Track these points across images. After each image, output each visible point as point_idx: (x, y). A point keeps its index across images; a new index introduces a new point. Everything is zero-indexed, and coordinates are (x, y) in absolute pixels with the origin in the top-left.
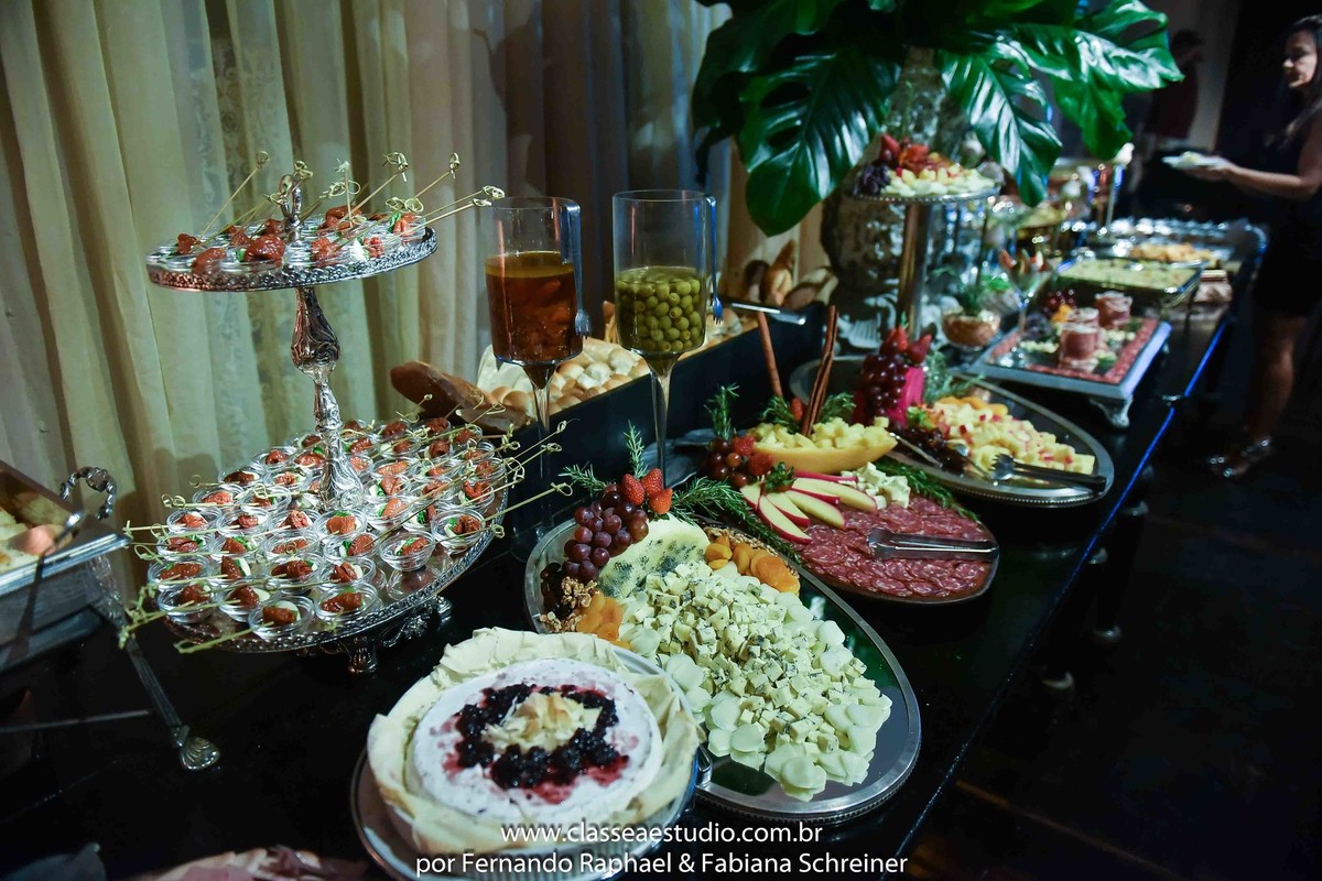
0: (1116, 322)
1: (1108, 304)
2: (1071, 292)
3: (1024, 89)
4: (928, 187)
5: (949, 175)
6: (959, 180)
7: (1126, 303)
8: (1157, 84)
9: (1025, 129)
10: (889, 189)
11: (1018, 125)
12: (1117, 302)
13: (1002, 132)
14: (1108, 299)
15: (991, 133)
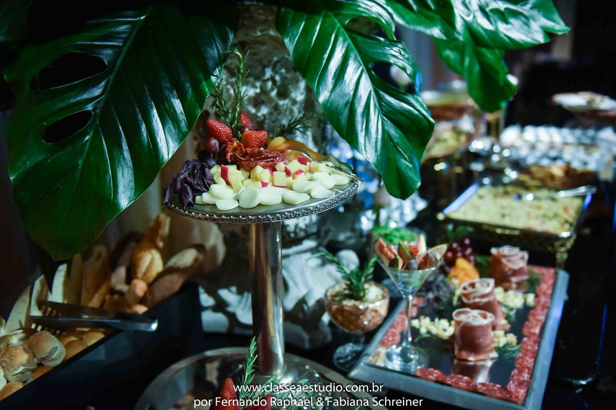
0: (514, 280)
1: (504, 261)
2: (467, 241)
3: (385, 55)
4: (254, 196)
5: (288, 173)
6: (300, 181)
7: (522, 258)
8: (541, 38)
9: (389, 104)
10: (206, 197)
11: (380, 99)
12: (513, 259)
13: (360, 109)
14: (505, 256)
15: (346, 112)
